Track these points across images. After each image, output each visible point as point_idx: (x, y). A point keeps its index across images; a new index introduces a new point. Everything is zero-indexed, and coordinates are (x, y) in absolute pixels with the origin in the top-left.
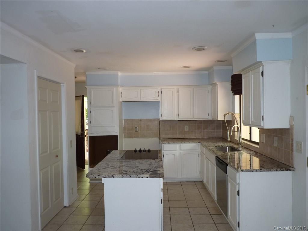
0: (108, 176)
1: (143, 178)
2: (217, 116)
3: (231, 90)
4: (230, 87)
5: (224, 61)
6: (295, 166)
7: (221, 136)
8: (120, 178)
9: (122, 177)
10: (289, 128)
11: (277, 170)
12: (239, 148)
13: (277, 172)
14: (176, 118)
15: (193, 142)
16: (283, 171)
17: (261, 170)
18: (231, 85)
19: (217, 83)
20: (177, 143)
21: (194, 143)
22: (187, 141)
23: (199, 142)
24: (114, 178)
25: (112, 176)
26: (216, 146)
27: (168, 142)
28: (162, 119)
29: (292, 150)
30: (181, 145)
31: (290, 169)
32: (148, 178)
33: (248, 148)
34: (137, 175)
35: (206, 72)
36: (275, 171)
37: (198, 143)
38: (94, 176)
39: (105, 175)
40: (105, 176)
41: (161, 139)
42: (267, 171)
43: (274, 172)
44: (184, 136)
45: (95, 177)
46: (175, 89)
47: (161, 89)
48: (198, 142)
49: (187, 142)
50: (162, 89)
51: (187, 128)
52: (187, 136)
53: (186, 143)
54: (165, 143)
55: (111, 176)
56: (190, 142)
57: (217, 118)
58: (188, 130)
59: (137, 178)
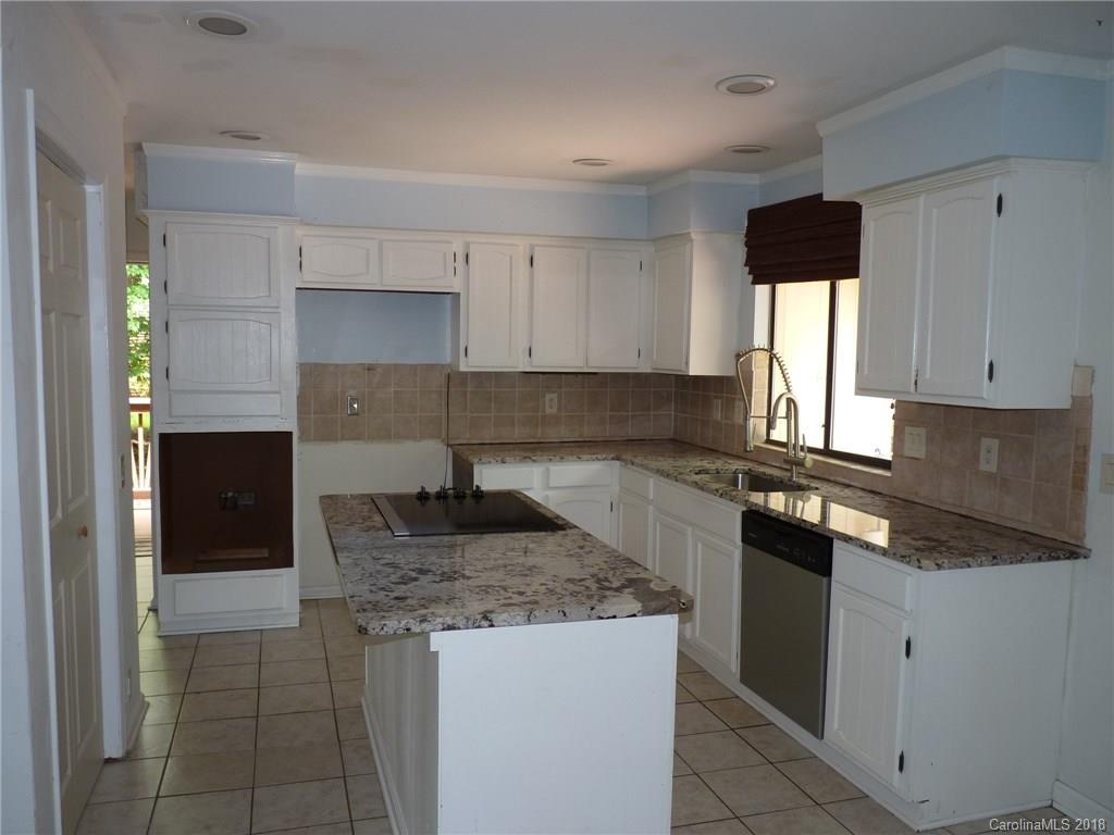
0: (468, 619)
1: (614, 617)
2: (684, 360)
3: (746, 265)
4: (741, 253)
5: (758, 151)
6: (1089, 542)
7: (670, 434)
8: (518, 624)
9: (529, 621)
10: (1069, 407)
11: (1040, 559)
12: (792, 476)
13: (1042, 563)
14: (523, 365)
15: (594, 457)
16: (1058, 558)
17: (995, 561)
18: (747, 244)
19: (693, 236)
20: (534, 461)
21: (598, 459)
22: (572, 455)
23: (617, 458)
24: (492, 626)
25: (485, 618)
26: (697, 469)
27: (499, 459)
28: (467, 366)
29: (1080, 485)
30: (548, 470)
31: (1076, 553)
32: (634, 615)
33: (826, 476)
34: (592, 609)
35: (642, 192)
36: (1033, 561)
37: (613, 459)
38: (403, 622)
39: (454, 617)
40: (450, 622)
41: (451, 446)
42: (1011, 563)
43: (1033, 565)
44: (539, 434)
45: (408, 630)
46: (521, 247)
47: (467, 245)
48: (612, 455)
49: (571, 458)
50: (471, 246)
51: (551, 403)
52: (554, 434)
53: (568, 461)
54: (490, 462)
55: (479, 617)
56: (585, 457)
57: (683, 365)
58: (555, 410)
59: (590, 618)
